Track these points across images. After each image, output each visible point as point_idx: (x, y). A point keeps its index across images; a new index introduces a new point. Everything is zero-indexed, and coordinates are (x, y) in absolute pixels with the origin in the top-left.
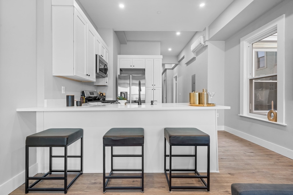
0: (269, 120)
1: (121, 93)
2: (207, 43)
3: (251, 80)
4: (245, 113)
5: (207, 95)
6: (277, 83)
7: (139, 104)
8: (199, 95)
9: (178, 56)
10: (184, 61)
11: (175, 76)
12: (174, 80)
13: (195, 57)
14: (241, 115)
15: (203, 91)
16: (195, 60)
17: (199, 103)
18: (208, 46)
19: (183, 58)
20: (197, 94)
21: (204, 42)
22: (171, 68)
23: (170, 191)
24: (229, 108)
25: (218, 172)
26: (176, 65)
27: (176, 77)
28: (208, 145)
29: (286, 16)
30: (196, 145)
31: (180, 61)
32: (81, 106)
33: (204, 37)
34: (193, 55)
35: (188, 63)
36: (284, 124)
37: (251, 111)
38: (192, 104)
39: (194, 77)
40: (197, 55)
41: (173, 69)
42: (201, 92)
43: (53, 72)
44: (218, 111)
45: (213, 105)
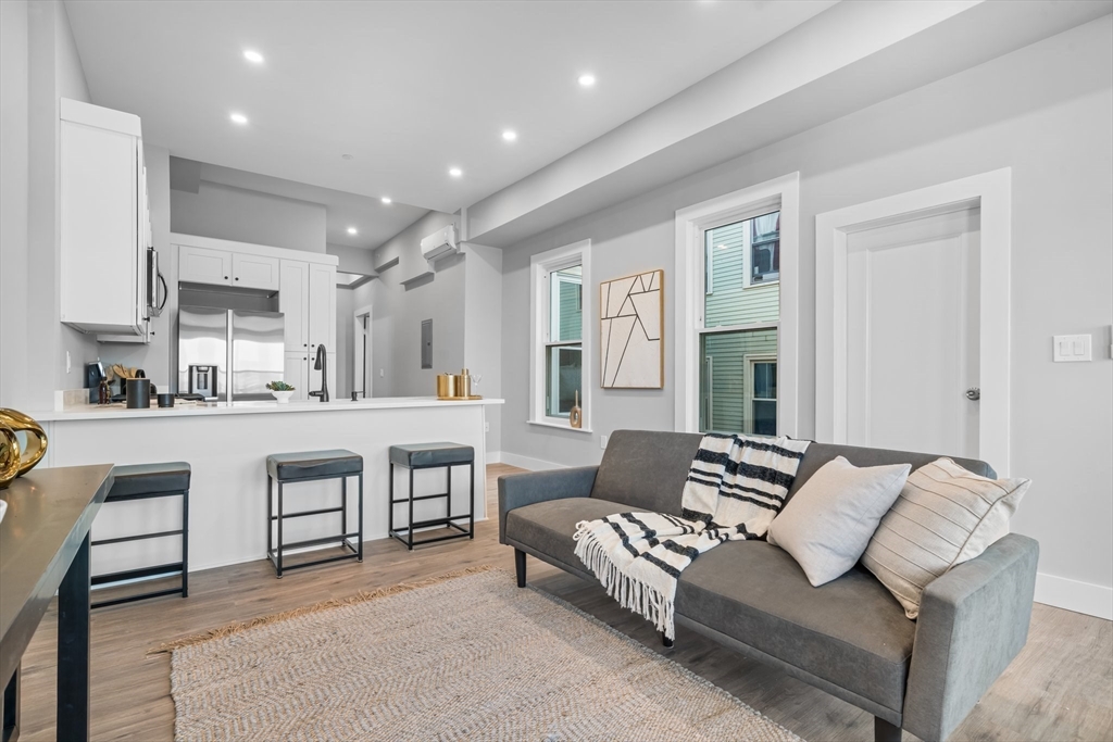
0: (573, 426)
1: (191, 368)
2: (463, 249)
3: (549, 348)
4: (539, 417)
5: (469, 379)
6: (581, 351)
7: (322, 400)
8: (456, 379)
9: (374, 251)
10: (397, 275)
11: (362, 311)
12: (358, 324)
13: (432, 270)
14: (531, 421)
15: (463, 373)
16: (433, 280)
17: (456, 395)
18: (467, 255)
19: (396, 262)
20: (451, 378)
21: (458, 244)
22: (348, 284)
23: (411, 549)
24: (503, 401)
25: (487, 518)
26: (366, 279)
27: (366, 317)
28: (471, 462)
29: (593, 243)
30: (449, 465)
31: (381, 270)
32: (148, 407)
33: (457, 232)
34: (426, 268)
35: (410, 284)
36: (590, 430)
37: (548, 413)
38: (442, 395)
39: (427, 327)
40: (438, 269)
41: (354, 286)
42: (459, 374)
43: (62, 313)
44: (488, 407)
45: (479, 397)
